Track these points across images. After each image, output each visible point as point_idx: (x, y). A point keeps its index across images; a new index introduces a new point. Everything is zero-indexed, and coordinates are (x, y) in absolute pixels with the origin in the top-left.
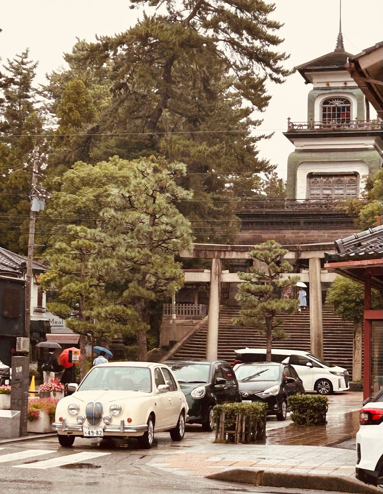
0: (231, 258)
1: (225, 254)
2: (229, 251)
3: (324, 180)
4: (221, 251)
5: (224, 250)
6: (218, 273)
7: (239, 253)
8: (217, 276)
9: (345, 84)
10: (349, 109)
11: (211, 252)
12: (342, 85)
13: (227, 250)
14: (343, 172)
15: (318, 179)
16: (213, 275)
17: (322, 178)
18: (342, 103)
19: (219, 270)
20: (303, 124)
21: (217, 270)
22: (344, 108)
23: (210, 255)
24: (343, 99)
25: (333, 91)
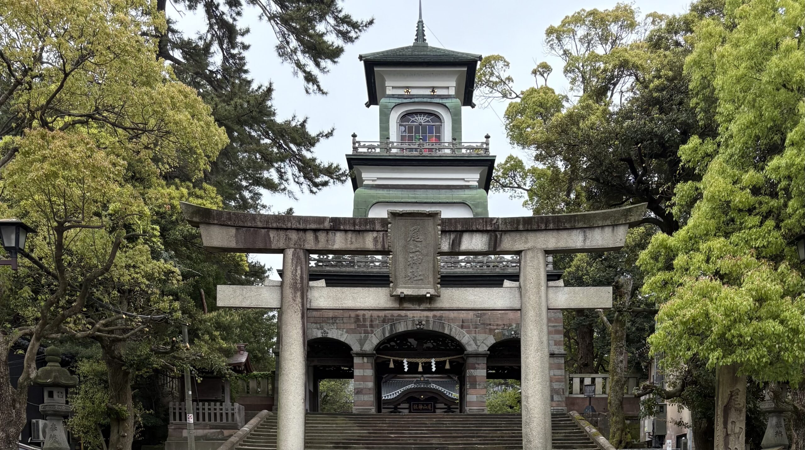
1: (316, 239)
2: (327, 231)
4: (305, 230)
5: (313, 226)
6: (299, 286)
7: (350, 235)
8: (299, 294)
9: (433, 91)
10: (439, 129)
11: (280, 232)
12: (428, 92)
13: (322, 227)
16: (288, 292)
18: (428, 121)
19: (302, 278)
20: (376, 144)
21: (298, 277)
22: (431, 127)
23: (278, 241)
24: (430, 114)
25: (416, 100)
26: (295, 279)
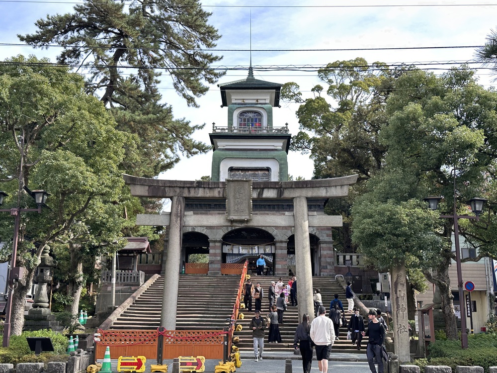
0: (196, 196)
1: (189, 191)
2: (195, 188)
3: (242, 173)
4: (184, 187)
5: (188, 185)
6: (179, 215)
7: (207, 190)
8: (179, 219)
9: (257, 101)
10: (260, 120)
11: (171, 188)
12: (255, 102)
13: (192, 186)
14: (258, 167)
15: (237, 173)
16: (174, 217)
17: (240, 172)
18: (254, 116)
19: (181, 211)
20: (225, 128)
21: (179, 211)
22: (256, 119)
23: (170, 192)
24: (255, 112)
25: (248, 105)
26: (177, 212)
